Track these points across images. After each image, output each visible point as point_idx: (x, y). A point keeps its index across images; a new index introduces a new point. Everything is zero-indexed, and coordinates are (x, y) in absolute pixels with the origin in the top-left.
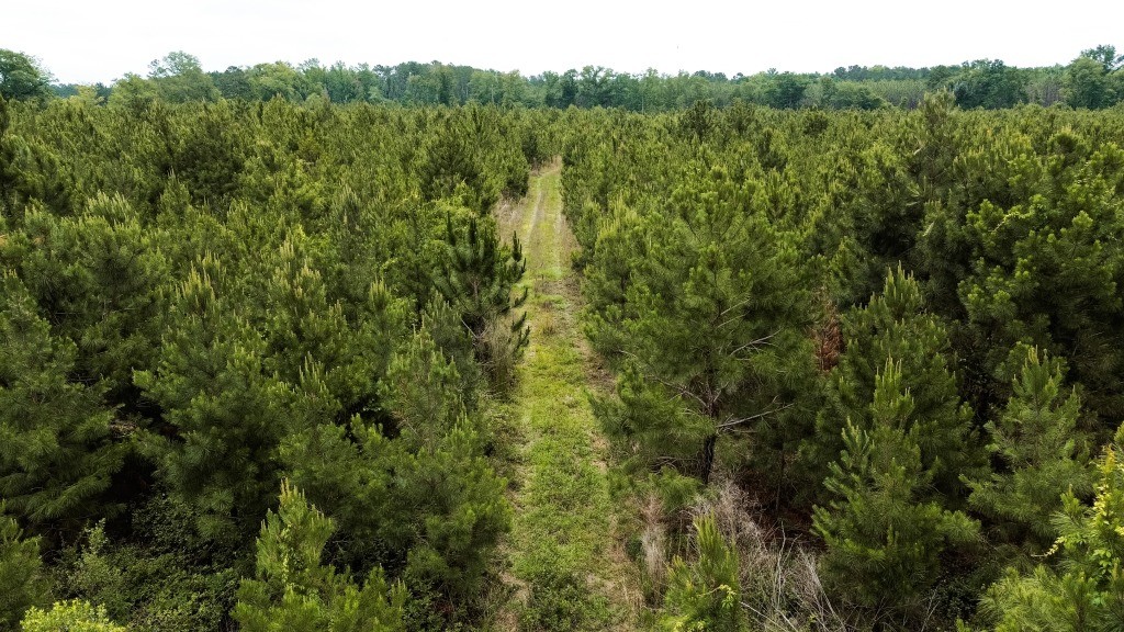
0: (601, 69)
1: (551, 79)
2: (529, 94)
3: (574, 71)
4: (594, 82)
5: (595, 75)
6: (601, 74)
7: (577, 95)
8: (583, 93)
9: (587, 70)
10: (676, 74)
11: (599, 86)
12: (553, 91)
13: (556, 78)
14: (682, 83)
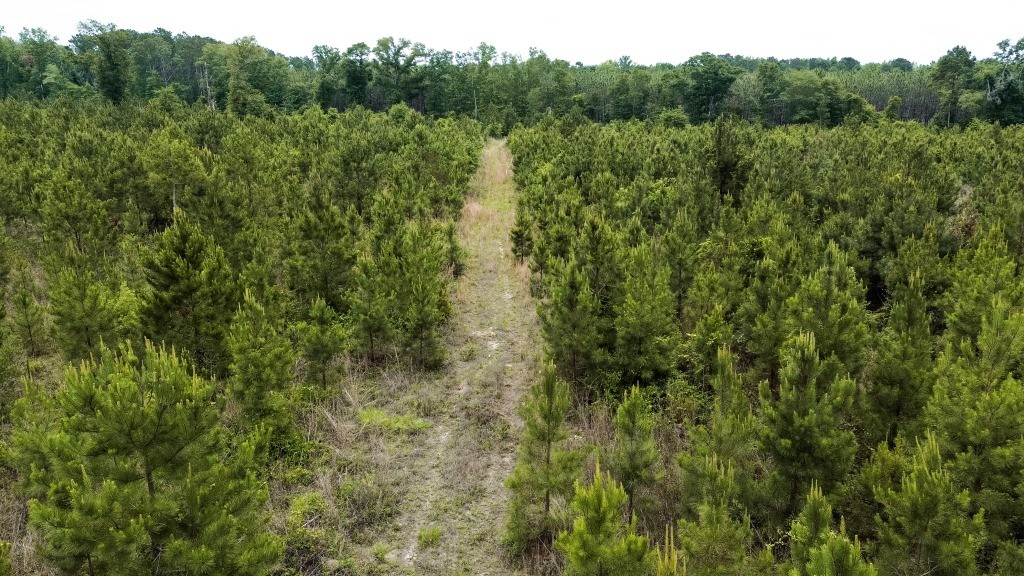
0: (405, 44)
1: (327, 59)
2: (296, 80)
3: (362, 46)
4: (396, 65)
5: (397, 53)
6: (407, 52)
7: (370, 84)
8: (379, 82)
9: (384, 44)
10: (525, 57)
11: (405, 69)
12: (330, 77)
13: (336, 57)
14: (536, 69)
